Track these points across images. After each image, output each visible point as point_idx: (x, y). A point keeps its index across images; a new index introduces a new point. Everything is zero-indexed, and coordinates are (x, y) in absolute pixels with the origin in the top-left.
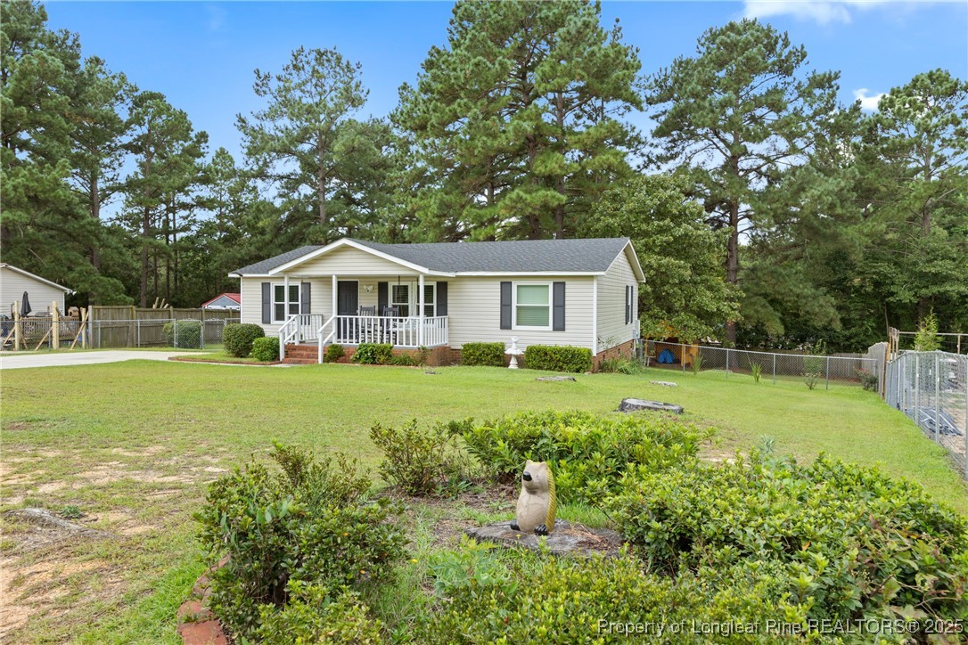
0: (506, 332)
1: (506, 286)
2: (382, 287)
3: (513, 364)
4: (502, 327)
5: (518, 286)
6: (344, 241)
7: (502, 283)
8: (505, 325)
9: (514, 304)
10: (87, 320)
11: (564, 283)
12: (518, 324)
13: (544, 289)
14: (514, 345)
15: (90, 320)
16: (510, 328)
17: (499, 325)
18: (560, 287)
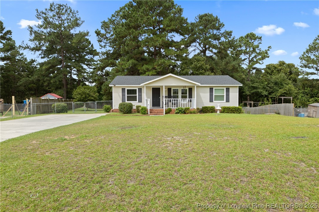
0: (211, 103)
1: (211, 89)
2: (169, 90)
3: (218, 112)
4: (210, 101)
5: (215, 89)
6: (170, 74)
7: (210, 88)
8: (211, 101)
9: (214, 94)
10: (30, 103)
11: (229, 88)
12: (215, 100)
13: (223, 90)
14: (219, 106)
15: (31, 103)
16: (213, 102)
17: (209, 101)
18: (228, 90)
